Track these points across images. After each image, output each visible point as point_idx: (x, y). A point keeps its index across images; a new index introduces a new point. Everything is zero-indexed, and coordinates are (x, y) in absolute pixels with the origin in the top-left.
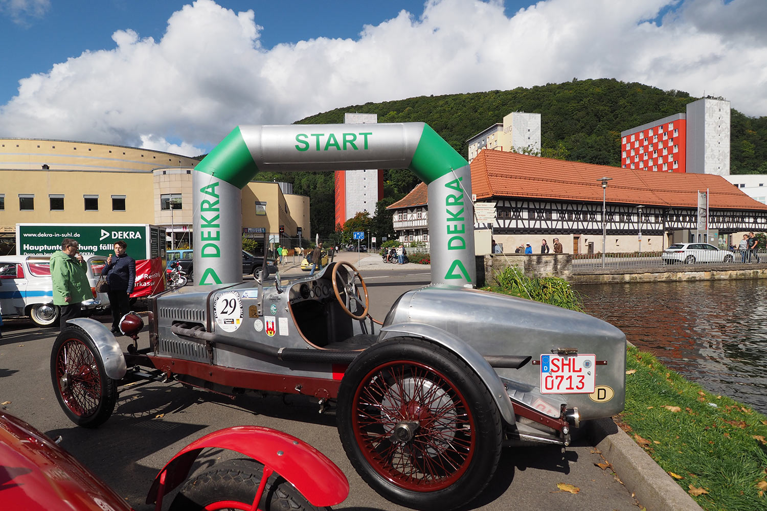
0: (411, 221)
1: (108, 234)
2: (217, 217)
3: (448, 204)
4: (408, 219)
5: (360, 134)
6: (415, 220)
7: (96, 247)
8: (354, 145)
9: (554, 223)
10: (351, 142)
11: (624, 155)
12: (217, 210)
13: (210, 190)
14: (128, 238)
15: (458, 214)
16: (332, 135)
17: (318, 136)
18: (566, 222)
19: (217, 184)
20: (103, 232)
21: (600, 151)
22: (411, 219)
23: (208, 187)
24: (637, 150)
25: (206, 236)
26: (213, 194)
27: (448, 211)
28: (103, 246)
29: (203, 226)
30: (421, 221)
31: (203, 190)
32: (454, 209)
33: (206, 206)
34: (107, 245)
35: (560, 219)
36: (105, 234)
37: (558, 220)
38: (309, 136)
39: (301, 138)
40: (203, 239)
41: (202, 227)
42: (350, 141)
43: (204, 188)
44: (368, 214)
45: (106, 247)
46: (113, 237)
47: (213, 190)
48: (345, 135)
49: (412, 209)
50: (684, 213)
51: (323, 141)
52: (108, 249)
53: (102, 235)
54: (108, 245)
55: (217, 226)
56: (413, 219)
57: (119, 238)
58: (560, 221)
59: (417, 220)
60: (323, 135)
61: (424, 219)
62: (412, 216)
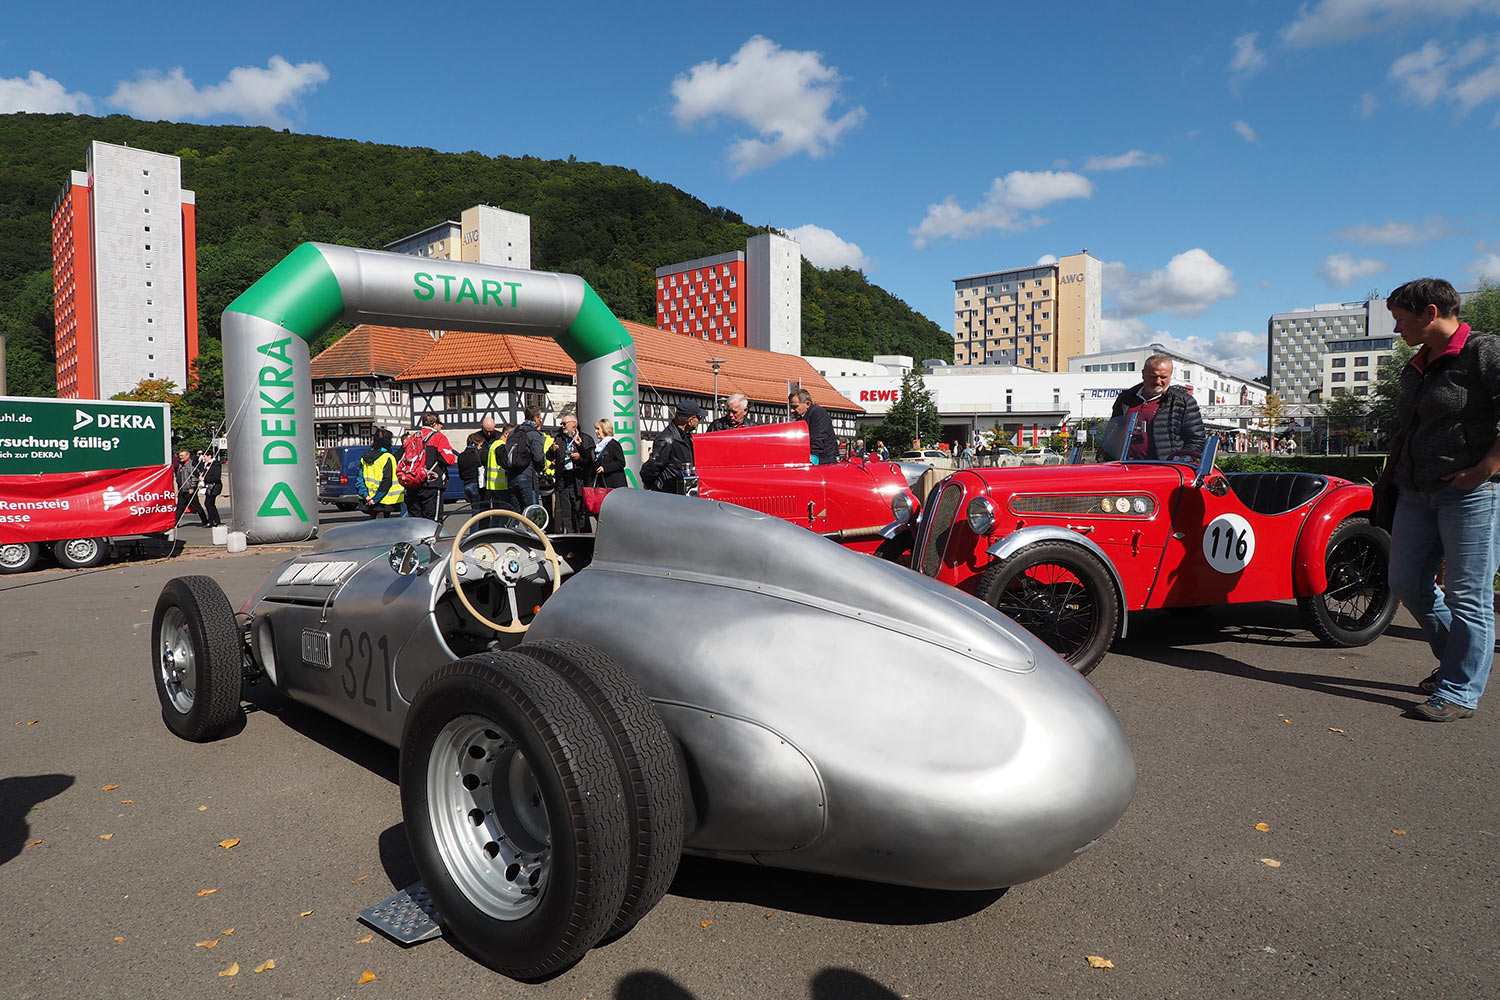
0: (334, 406)
1: (90, 419)
2: (289, 398)
3: (616, 393)
4: (327, 403)
5: (506, 284)
6: (343, 405)
7: (67, 442)
8: (497, 299)
10: (493, 293)
11: (661, 309)
12: (289, 384)
13: (277, 350)
14: (129, 426)
15: (628, 407)
16: (466, 281)
17: (447, 279)
19: (287, 341)
20: (79, 414)
21: (618, 294)
22: (334, 403)
23: (274, 345)
24: (679, 303)
25: (271, 427)
26: (281, 357)
27: (615, 403)
28: (79, 440)
29: (264, 411)
30: (357, 408)
31: (262, 349)
32: (623, 400)
33: (270, 376)
34: (87, 439)
36: (83, 419)
38: (434, 277)
39: (422, 279)
40: (266, 432)
41: (262, 413)
42: (491, 293)
43: (268, 346)
45: (86, 442)
46: (100, 425)
47: (283, 350)
48: (485, 283)
49: (337, 383)
50: (767, 410)
51: (456, 286)
52: (91, 446)
53: (79, 419)
54: (90, 439)
55: (289, 411)
56: (340, 402)
57: (113, 426)
59: (349, 405)
61: (366, 405)
62: (336, 397)
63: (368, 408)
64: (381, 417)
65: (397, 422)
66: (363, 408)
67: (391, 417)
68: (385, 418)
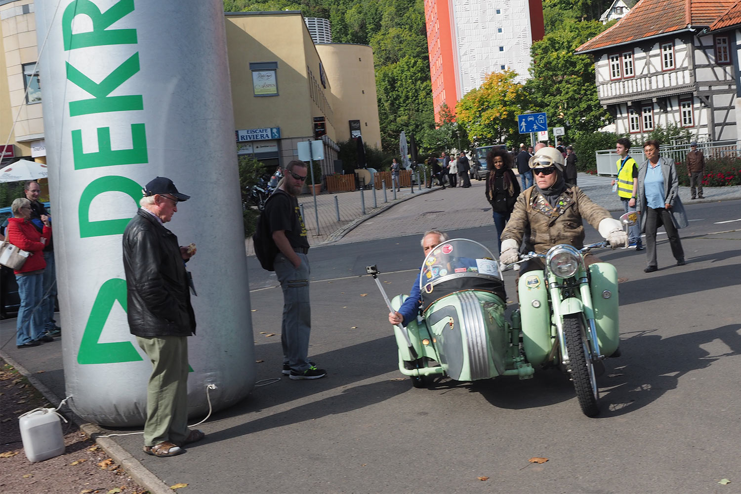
0: (645, 76)
2: (129, 68)
4: (638, 73)
6: (656, 74)
12: (128, 37)
22: (645, 72)
29: (78, 108)
30: (673, 75)
41: (73, 114)
44: (513, 75)
49: (646, 45)
55: (133, 103)
56: (652, 71)
59: (663, 72)
61: (684, 69)
62: (648, 64)
63: (687, 73)
64: (704, 83)
65: (727, 87)
66: (680, 74)
67: (718, 82)
68: (710, 84)
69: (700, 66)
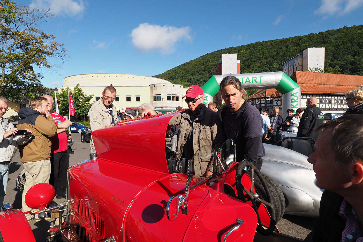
3: (292, 102)
4: (256, 104)
5: (258, 77)
6: (259, 104)
8: (256, 81)
9: (333, 105)
15: (296, 106)
16: (248, 78)
17: (243, 78)
18: (339, 105)
19: (207, 96)
35: (336, 103)
37: (335, 104)
48: (252, 78)
49: (258, 99)
51: (245, 80)
58: (336, 104)
59: (261, 104)
60: (245, 78)
61: (264, 104)
62: (258, 102)
63: (265, 104)
64: (268, 106)
67: (271, 106)
68: (269, 107)
69: (267, 103)
